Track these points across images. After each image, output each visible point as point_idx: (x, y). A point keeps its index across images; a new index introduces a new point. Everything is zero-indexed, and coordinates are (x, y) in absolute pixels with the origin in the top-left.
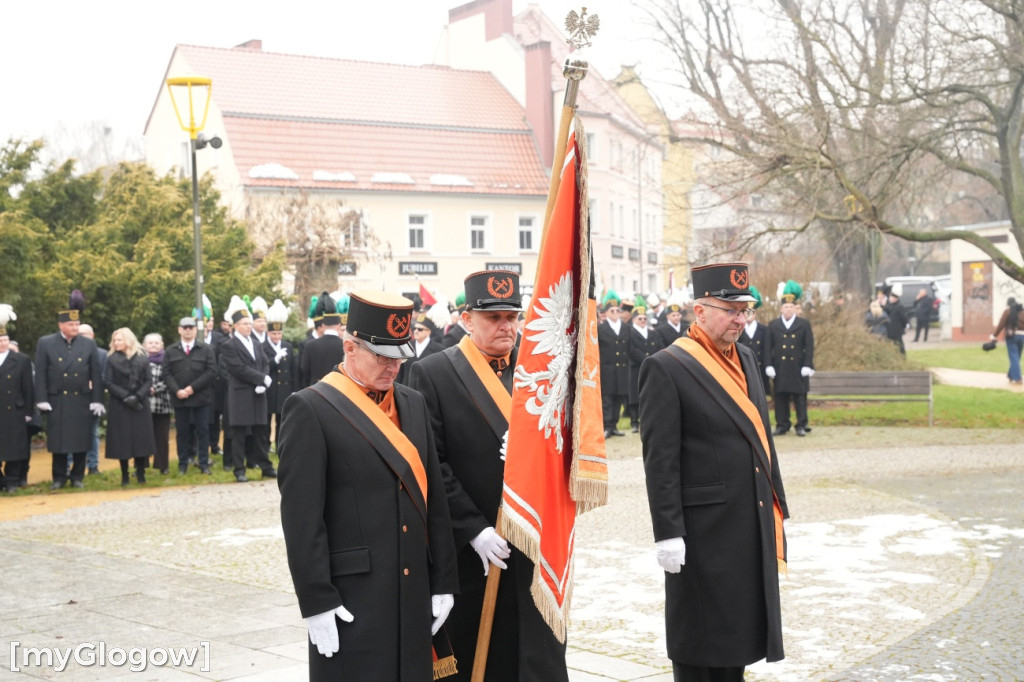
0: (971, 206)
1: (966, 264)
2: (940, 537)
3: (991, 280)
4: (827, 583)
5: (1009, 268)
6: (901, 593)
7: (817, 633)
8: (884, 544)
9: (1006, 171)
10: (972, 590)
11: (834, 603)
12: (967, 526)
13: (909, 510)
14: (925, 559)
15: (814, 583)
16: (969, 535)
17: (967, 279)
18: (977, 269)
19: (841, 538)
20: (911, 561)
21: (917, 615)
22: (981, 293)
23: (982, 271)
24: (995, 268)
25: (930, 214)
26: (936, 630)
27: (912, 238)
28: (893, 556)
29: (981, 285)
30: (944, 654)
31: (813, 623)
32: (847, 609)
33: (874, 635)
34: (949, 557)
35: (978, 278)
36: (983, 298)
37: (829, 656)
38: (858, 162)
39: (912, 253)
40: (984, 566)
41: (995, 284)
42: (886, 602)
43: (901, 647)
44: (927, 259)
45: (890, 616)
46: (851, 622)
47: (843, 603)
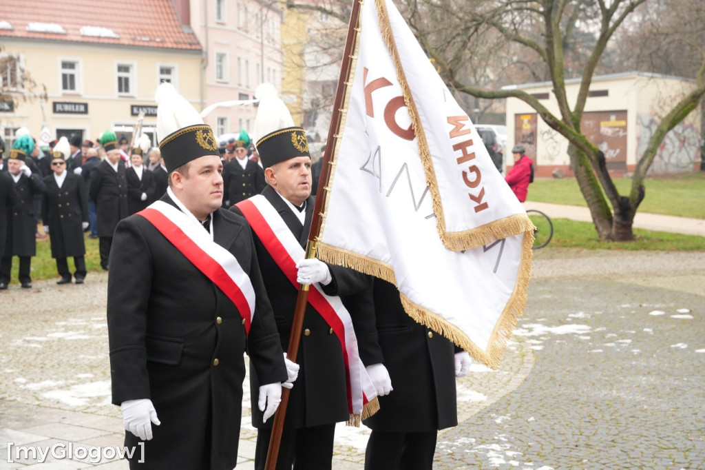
0: (522, 69)
1: (517, 116)
3: (536, 128)
5: (551, 121)
9: (550, 43)
17: (518, 128)
18: (526, 120)
22: (529, 140)
23: (529, 122)
24: (540, 119)
25: (491, 74)
27: (479, 95)
29: (529, 132)
35: (527, 127)
36: (530, 143)
38: (439, 32)
39: (477, 106)
41: (538, 132)
44: (488, 111)
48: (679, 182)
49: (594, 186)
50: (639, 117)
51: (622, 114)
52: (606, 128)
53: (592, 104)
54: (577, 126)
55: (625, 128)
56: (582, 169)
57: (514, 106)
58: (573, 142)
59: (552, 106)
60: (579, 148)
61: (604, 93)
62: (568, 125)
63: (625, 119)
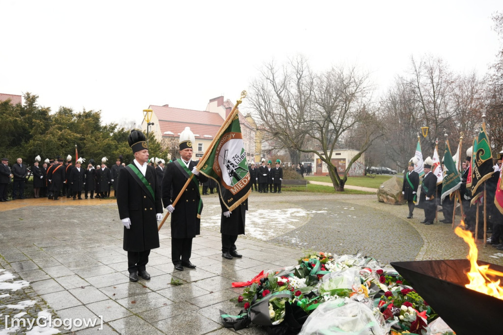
1: (317, 159)
2: (302, 213)
4: (277, 221)
5: (324, 161)
6: (292, 223)
7: (272, 230)
8: (291, 214)
10: (306, 222)
11: (277, 225)
12: (308, 211)
13: (297, 208)
14: (298, 217)
15: (274, 221)
16: (308, 212)
17: (317, 162)
18: (319, 160)
19: (282, 213)
20: (296, 217)
21: (294, 227)
24: (322, 160)
26: (297, 230)
28: (292, 216)
30: (297, 234)
31: (272, 229)
32: (279, 226)
33: (284, 231)
34: (303, 216)
35: (320, 162)
36: (320, 167)
37: (273, 234)
40: (310, 218)
41: (322, 164)
42: (288, 225)
43: (289, 233)
45: (288, 227)
46: (280, 228)
47: (279, 225)
48: (359, 178)
49: (334, 177)
50: (348, 161)
51: (344, 160)
52: (340, 163)
53: (334, 156)
54: (330, 160)
55: (345, 163)
56: (331, 172)
57: (316, 157)
58: (328, 164)
59: (324, 157)
60: (330, 167)
61: (340, 154)
62: (328, 161)
63: (345, 161)
